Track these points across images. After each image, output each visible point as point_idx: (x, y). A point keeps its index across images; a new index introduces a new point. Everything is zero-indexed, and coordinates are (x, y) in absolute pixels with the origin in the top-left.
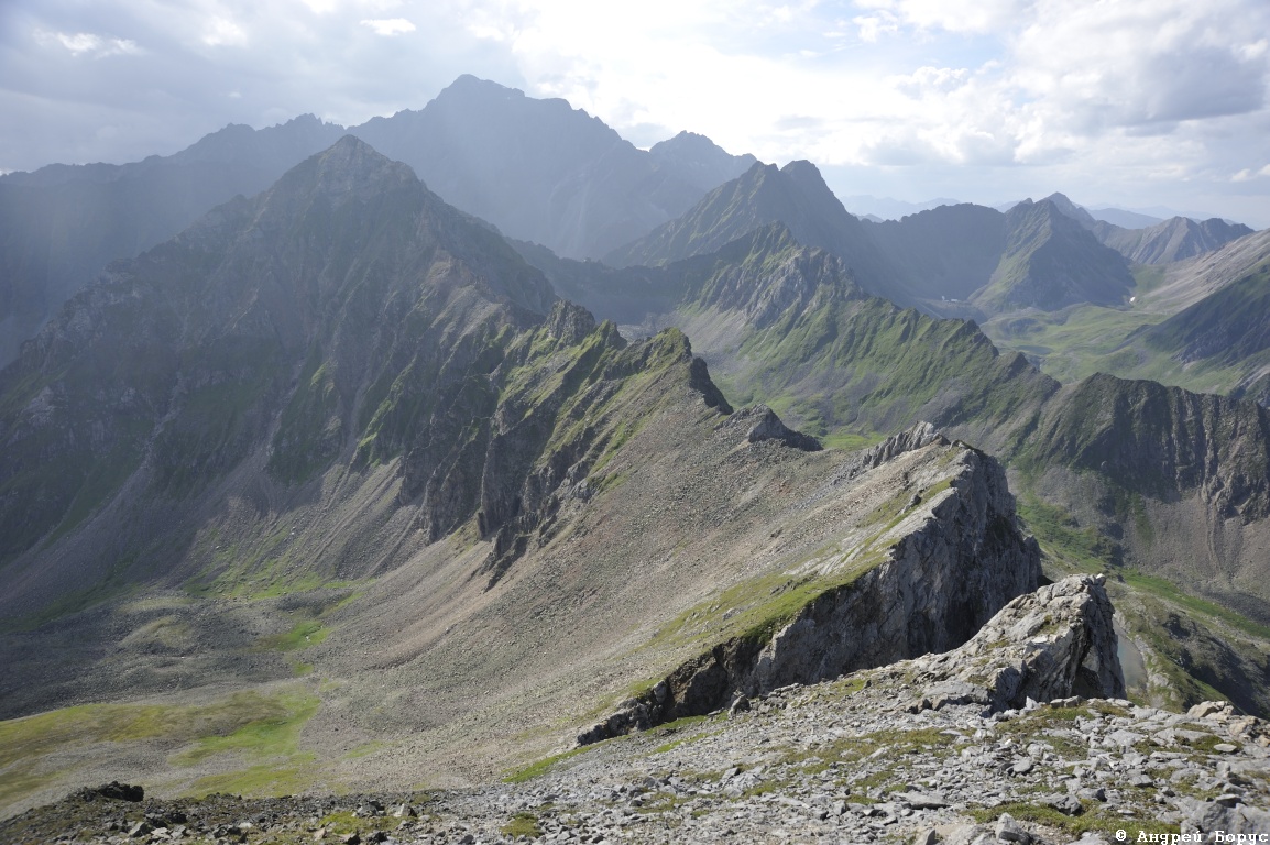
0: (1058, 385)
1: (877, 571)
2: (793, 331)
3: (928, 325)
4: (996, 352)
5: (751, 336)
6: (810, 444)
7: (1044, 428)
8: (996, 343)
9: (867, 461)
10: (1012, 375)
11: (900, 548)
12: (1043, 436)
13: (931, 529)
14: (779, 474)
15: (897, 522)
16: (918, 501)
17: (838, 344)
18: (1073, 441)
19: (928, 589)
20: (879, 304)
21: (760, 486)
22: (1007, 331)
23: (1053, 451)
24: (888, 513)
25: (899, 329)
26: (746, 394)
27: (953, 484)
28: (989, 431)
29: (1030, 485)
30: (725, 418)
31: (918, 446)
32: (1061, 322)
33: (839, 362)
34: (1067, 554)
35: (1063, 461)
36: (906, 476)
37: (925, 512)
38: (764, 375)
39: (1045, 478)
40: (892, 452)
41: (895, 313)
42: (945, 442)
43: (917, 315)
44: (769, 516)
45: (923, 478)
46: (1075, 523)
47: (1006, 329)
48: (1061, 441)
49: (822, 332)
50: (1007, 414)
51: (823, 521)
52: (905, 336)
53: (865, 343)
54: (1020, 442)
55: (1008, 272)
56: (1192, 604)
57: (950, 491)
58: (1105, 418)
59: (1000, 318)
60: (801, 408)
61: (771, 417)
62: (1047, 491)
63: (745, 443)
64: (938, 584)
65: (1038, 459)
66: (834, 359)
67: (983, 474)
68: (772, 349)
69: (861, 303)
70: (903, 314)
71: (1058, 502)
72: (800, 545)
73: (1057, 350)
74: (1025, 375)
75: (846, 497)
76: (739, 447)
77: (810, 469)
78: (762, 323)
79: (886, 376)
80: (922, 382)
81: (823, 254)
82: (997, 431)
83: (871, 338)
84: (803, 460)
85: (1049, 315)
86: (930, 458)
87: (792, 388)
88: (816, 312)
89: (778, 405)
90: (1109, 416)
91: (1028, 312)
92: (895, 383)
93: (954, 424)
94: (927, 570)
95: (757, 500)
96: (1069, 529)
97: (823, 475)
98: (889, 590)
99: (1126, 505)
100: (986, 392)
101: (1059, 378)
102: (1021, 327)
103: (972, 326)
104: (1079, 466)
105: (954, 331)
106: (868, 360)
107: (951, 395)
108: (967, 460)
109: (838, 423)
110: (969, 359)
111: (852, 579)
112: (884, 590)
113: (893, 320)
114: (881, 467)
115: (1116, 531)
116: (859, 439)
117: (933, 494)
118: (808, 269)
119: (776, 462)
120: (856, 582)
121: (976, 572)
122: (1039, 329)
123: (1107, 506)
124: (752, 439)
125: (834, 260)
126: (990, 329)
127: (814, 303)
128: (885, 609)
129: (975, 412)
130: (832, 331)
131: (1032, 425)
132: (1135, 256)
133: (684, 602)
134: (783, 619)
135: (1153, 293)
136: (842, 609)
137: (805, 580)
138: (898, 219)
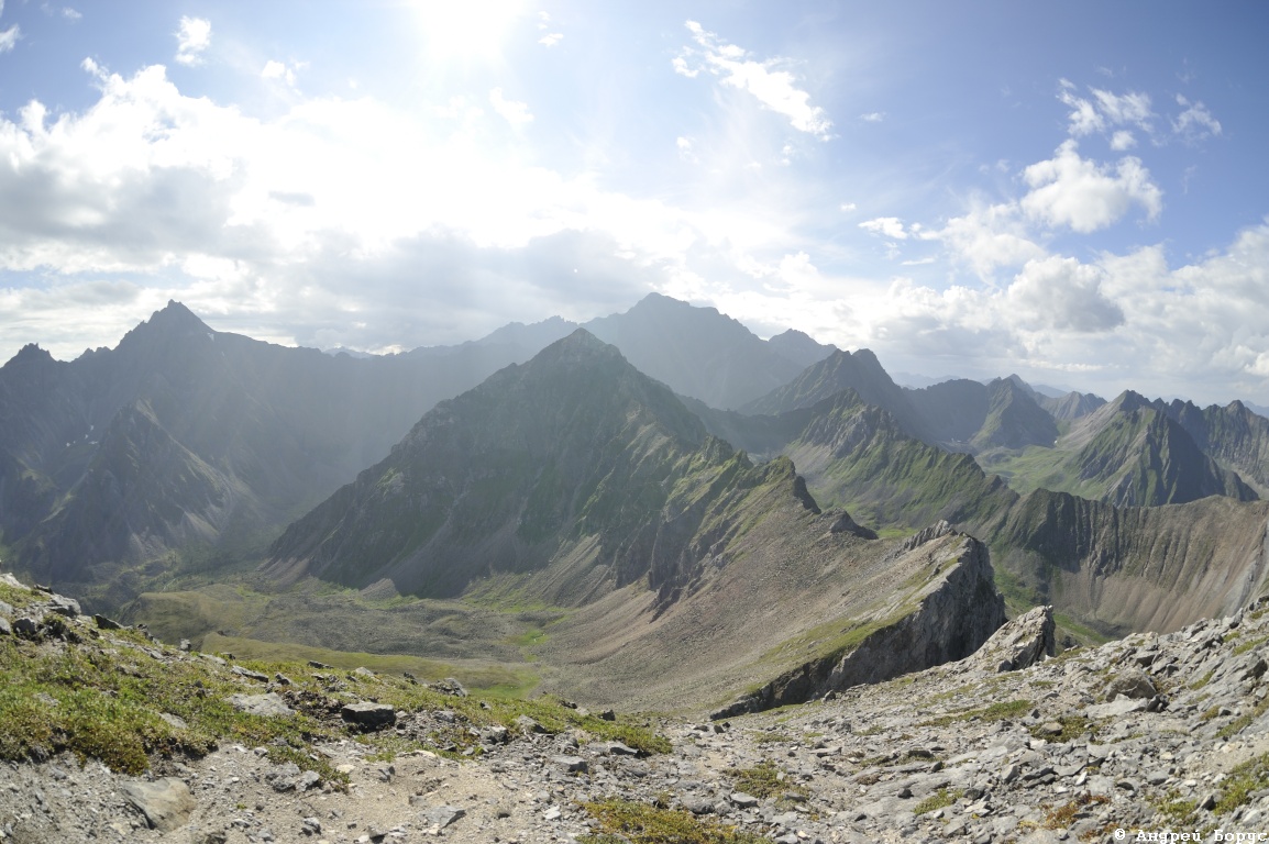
0: (1018, 496)
1: (911, 616)
2: (861, 460)
3: (944, 457)
4: (983, 475)
5: (833, 463)
6: (869, 535)
7: (1010, 524)
8: (984, 469)
9: (906, 547)
10: (993, 490)
11: (926, 601)
12: (1009, 528)
13: (945, 590)
14: (850, 555)
15: (924, 585)
16: (938, 572)
17: (889, 469)
18: (1025, 531)
19: (940, 628)
20: (914, 443)
21: (837, 562)
22: (990, 461)
23: (1014, 539)
24: (919, 580)
25: (927, 460)
26: (829, 501)
27: (959, 560)
28: (979, 527)
29: (1000, 561)
30: (816, 517)
31: (938, 536)
32: (1019, 456)
33: (889, 481)
34: (1018, 604)
35: (1019, 545)
36: (930, 556)
37: (942, 578)
38: (841, 489)
39: (1009, 557)
40: (922, 541)
41: (924, 449)
42: (954, 533)
43: (937, 450)
44: (841, 581)
45: (941, 557)
46: (1023, 584)
47: (989, 460)
48: (1019, 532)
49: (878, 461)
50: (989, 515)
51: (874, 587)
52: (931, 464)
53: (905, 469)
54: (996, 534)
55: (991, 423)
56: (1077, 630)
57: (957, 565)
58: (1043, 517)
59: (986, 453)
60: (863, 511)
61: (846, 517)
62: (1011, 564)
63: (828, 534)
64: (946, 624)
65: (1006, 544)
66: (886, 479)
67: (977, 555)
68: (846, 472)
69: (903, 442)
70: (929, 449)
71: (1014, 572)
72: (860, 601)
73: (1018, 473)
74: (1000, 490)
75: (892, 570)
76: (825, 536)
77: (870, 551)
78: (841, 454)
79: (918, 490)
80: (940, 494)
81: (879, 410)
82: (983, 527)
83: (909, 466)
84: (865, 545)
85: (1012, 451)
86: (945, 543)
87: (858, 498)
88: (875, 448)
89: (850, 508)
90: (1045, 515)
91: (1001, 449)
92: (924, 495)
93: (958, 523)
94: (940, 616)
95: (834, 572)
96: (1019, 589)
97: (878, 555)
98: (918, 629)
99: (1051, 571)
100: (978, 501)
101: (1019, 492)
102: (998, 458)
103: (970, 459)
104: (1028, 548)
105: (959, 461)
106: (907, 480)
107: (957, 503)
108: (967, 545)
109: (887, 521)
110: (968, 479)
111: (896, 621)
112: (915, 629)
113: (923, 454)
114: (915, 550)
115: (1044, 588)
116: (899, 532)
117: (947, 567)
118: (871, 419)
119: (848, 546)
120: (898, 623)
121: (969, 616)
122: (1008, 460)
123: (1043, 573)
124: (833, 531)
125: (886, 414)
126: (979, 460)
127: (874, 442)
128: (914, 641)
129: (970, 515)
130: (885, 459)
131: (1003, 523)
132: (1056, 415)
133: (782, 637)
134: (850, 648)
135: (1066, 438)
136: (887, 641)
137: (864, 624)
138: (925, 388)
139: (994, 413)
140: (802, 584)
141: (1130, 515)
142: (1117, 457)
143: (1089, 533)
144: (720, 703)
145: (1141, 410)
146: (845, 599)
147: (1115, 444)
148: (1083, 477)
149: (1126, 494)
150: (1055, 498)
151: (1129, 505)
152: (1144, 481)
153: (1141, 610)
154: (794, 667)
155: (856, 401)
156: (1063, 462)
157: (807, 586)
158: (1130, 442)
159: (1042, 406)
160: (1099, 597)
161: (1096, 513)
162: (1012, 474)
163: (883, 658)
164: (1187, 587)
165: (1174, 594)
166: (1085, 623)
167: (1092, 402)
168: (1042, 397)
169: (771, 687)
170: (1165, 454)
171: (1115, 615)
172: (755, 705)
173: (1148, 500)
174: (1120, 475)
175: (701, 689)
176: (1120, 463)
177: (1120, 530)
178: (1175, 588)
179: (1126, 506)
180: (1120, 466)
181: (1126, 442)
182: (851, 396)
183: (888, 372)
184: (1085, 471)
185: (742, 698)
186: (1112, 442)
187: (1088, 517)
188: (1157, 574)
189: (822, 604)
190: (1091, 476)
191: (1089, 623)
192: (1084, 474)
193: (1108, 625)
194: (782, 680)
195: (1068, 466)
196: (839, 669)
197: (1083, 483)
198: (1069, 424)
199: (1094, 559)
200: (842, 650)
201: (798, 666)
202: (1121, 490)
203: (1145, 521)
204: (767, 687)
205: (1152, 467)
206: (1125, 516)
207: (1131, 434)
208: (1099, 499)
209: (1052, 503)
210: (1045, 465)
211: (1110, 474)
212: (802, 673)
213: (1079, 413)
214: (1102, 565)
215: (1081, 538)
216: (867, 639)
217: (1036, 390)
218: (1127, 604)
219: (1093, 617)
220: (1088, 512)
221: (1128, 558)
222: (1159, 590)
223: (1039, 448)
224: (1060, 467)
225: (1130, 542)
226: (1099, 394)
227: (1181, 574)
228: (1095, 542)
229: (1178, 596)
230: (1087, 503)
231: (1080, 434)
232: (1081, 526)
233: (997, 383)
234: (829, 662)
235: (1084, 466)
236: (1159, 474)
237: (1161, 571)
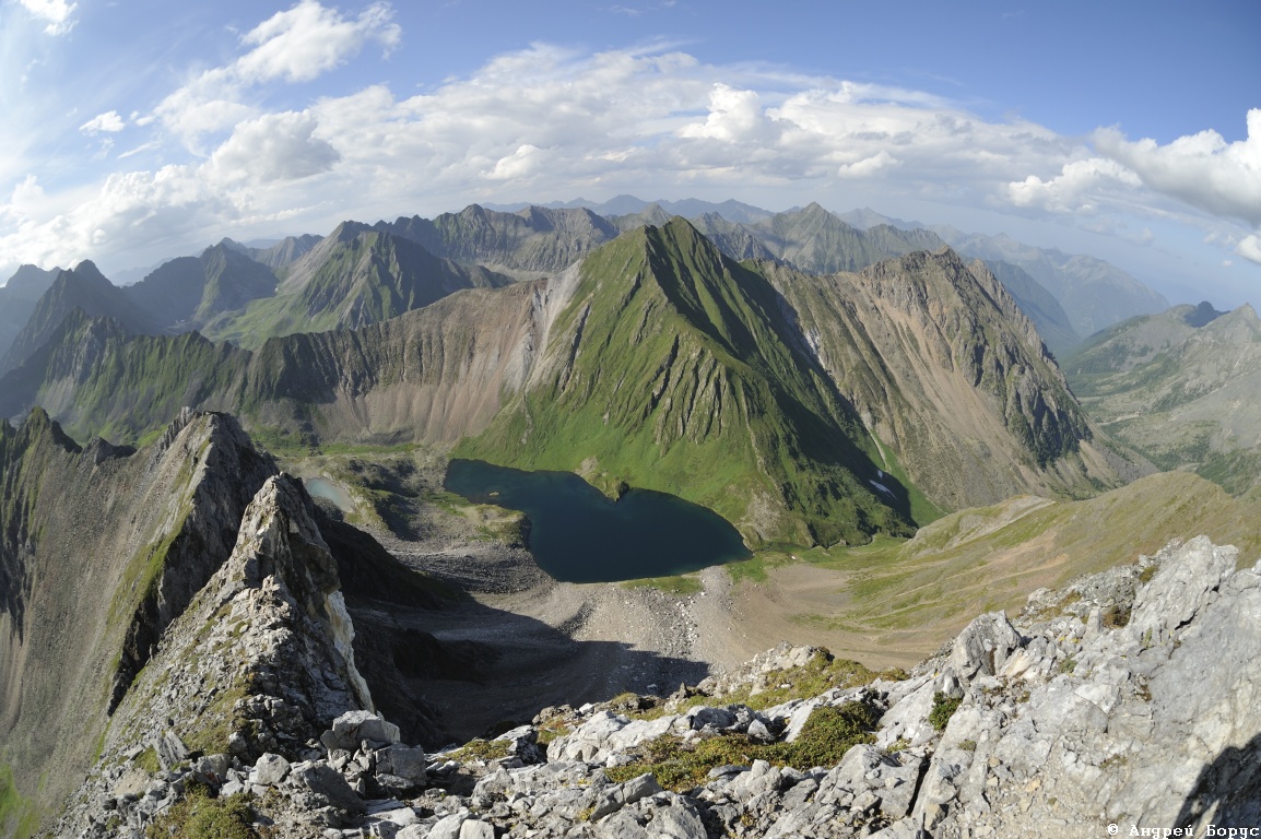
0: (251, 353)
1: (190, 517)
2: (100, 378)
3: (172, 343)
4: (212, 345)
5: (79, 391)
6: (127, 451)
7: (251, 382)
8: (211, 339)
9: (162, 448)
10: (225, 357)
11: (197, 496)
12: (252, 386)
13: (209, 475)
14: (120, 480)
15: (190, 479)
16: (196, 460)
17: (126, 376)
18: (269, 384)
19: (222, 513)
20: (142, 339)
21: (113, 492)
22: (216, 329)
23: (261, 394)
24: (184, 476)
25: (157, 351)
26: (87, 433)
27: (210, 441)
28: (224, 396)
29: (255, 420)
30: (79, 456)
31: (186, 424)
32: (243, 314)
33: (130, 387)
34: (289, 452)
35: (268, 398)
36: (186, 446)
37: (202, 465)
38: (92, 416)
39: (262, 413)
40: (173, 435)
41: (152, 342)
42: (199, 415)
43: (164, 338)
44: (125, 509)
45: (194, 444)
46: (286, 432)
47: (215, 329)
48: (263, 386)
49: (115, 371)
50: (230, 381)
51: (151, 501)
52: (161, 355)
53: (140, 369)
54: (242, 396)
55: (209, 292)
57: (210, 446)
58: (280, 364)
59: (210, 323)
60: (118, 428)
61: (103, 443)
62: (266, 419)
63: (96, 468)
64: (227, 508)
65: (254, 402)
66: (127, 386)
67: (226, 426)
68: (92, 395)
69: (132, 343)
70: (156, 341)
71: (273, 424)
72: (149, 520)
73: (246, 331)
74: (232, 354)
75: (160, 477)
76: (93, 472)
77: (134, 467)
78: (82, 380)
79: (158, 384)
80: (178, 380)
81: (104, 319)
82: (228, 395)
83: (143, 364)
84: (129, 463)
85: (236, 313)
86: (193, 429)
87: (110, 417)
88: (109, 359)
89: (105, 433)
90: (282, 362)
91: (224, 314)
92: (164, 387)
93: (203, 401)
94: (217, 502)
95: (115, 503)
96: (285, 437)
97: (142, 468)
98: (202, 526)
99: (307, 411)
100: (214, 373)
101: (251, 348)
102: (223, 324)
103: (196, 334)
104: (277, 398)
105: (187, 341)
106: (145, 379)
107: (196, 382)
108: (213, 422)
109: (141, 428)
110: (199, 355)
111: (180, 530)
112: (200, 527)
113: (152, 348)
114: (171, 448)
115: (308, 427)
116: (156, 433)
117: (202, 452)
118: (97, 331)
119: (115, 472)
120: (183, 530)
121: (243, 489)
122: (233, 322)
123: (300, 414)
124: (98, 463)
125: (111, 320)
126: (204, 333)
127: (107, 353)
128: (205, 538)
129: (212, 387)
130: (120, 365)
131: (245, 384)
132: (272, 264)
133: (109, 593)
134: (158, 576)
135: (285, 283)
136: (183, 552)
137: (160, 542)
138: (142, 280)
139: (211, 281)
140: (98, 531)
141: (370, 333)
142: (343, 285)
143: (332, 362)
144: (106, 695)
145: (362, 236)
146: (136, 525)
147: (338, 274)
148: (311, 313)
149: (361, 315)
150: (286, 343)
151: (367, 323)
152: (377, 298)
153: (415, 410)
154: (130, 622)
155: (83, 319)
156: (288, 305)
157: (102, 529)
158: (354, 267)
159: (257, 260)
160: (366, 415)
161: (333, 341)
162: (241, 334)
163: (190, 569)
164: (456, 375)
165: (444, 385)
166: (362, 442)
167: (309, 241)
168: (255, 251)
169: (126, 653)
170: (395, 269)
171: (389, 424)
172: (127, 679)
173: (386, 313)
174: (350, 300)
175: (87, 689)
176: (347, 289)
177: (364, 349)
178: (443, 380)
179: (364, 325)
180: (347, 292)
181: (349, 269)
182: (79, 313)
183: (107, 277)
184: (313, 307)
185: (115, 679)
186: (334, 272)
187: (326, 348)
188: (418, 375)
189: (121, 541)
190: (319, 310)
191: (366, 441)
192: (311, 311)
193: (387, 435)
194: (129, 641)
195: (294, 308)
196: (161, 602)
197: (313, 319)
198: (287, 268)
199: (346, 383)
200: (153, 583)
201: (131, 619)
202: (354, 313)
203: (387, 333)
204: (124, 655)
205: (383, 283)
206: (365, 335)
207: (354, 260)
208: (334, 328)
209: (286, 348)
210: (270, 315)
211: (338, 302)
212: (138, 623)
213: (296, 256)
214: (356, 385)
215: (326, 369)
216: (166, 560)
217: (248, 247)
218: (398, 411)
219: (368, 434)
220: (325, 344)
221: (381, 371)
222: (426, 388)
223: (261, 301)
224: (285, 311)
225: (378, 357)
226: (313, 232)
227: (445, 367)
228: (341, 368)
229: (450, 386)
230: (321, 336)
231: (301, 274)
232: (321, 358)
233: (210, 251)
234: (150, 598)
235: (310, 303)
236: (392, 288)
237: (421, 371)
